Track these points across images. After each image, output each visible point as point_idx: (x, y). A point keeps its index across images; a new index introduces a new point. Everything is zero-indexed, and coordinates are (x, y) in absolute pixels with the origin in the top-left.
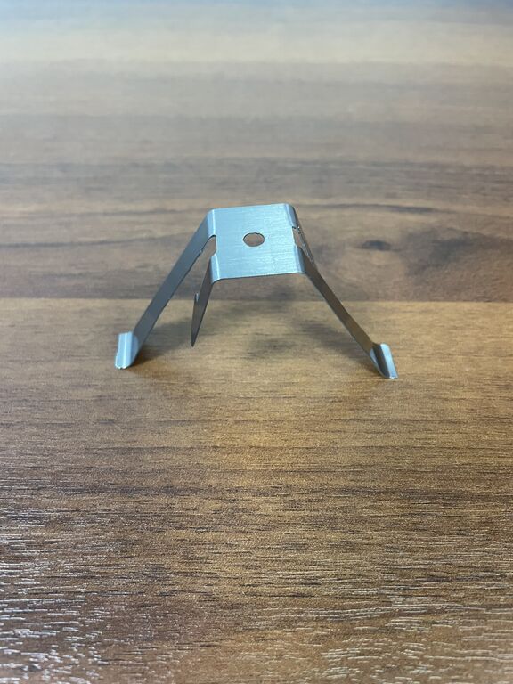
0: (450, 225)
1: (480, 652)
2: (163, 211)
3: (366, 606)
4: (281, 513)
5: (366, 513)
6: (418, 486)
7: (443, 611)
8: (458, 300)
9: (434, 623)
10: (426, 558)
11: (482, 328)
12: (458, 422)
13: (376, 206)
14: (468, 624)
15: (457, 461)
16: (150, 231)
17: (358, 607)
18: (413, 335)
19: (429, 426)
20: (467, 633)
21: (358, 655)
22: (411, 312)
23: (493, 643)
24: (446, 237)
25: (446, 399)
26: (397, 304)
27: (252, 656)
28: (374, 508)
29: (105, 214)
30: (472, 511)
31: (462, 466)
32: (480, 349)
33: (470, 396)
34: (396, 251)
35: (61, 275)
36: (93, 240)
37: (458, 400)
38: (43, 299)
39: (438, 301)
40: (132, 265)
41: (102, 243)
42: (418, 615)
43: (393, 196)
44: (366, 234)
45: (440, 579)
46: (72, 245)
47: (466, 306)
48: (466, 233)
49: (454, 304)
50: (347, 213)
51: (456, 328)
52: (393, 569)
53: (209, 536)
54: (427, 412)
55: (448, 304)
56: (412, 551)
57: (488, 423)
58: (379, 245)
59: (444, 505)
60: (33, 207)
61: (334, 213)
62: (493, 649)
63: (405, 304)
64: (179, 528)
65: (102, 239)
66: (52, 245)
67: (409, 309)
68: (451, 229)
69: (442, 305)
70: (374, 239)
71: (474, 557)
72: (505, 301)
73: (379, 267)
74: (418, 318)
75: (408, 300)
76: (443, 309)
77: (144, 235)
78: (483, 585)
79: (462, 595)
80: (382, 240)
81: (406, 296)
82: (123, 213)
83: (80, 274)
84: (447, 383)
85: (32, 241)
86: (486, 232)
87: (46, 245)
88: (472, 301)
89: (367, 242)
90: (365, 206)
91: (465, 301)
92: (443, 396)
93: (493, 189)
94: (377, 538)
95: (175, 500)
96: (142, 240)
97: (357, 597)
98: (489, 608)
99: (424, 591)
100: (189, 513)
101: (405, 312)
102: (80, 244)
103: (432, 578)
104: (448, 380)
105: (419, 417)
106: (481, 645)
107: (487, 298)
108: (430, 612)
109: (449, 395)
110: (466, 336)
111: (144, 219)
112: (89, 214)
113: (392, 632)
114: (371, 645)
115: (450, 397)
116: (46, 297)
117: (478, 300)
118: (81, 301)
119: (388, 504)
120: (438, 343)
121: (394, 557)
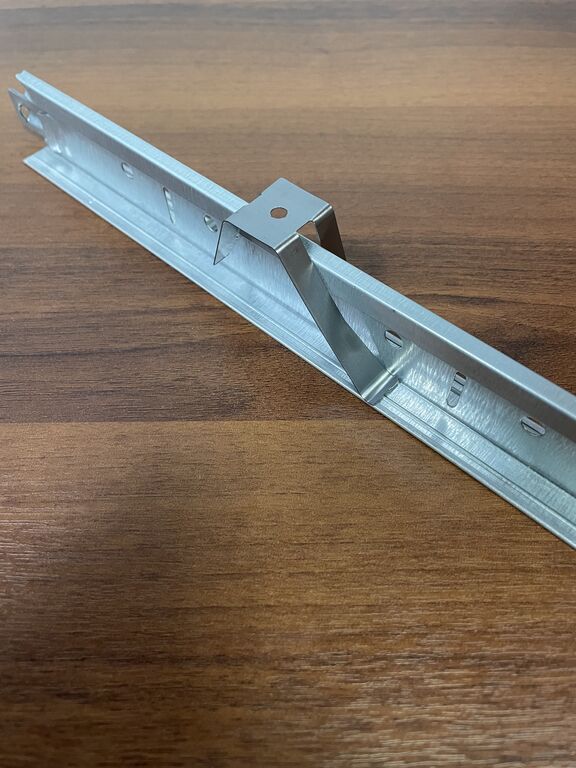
4: (343, 685)
5: (435, 684)
6: (489, 651)
12: (532, 570)
13: (435, 297)
15: (529, 619)
16: (187, 335)
19: (501, 576)
24: (515, 336)
28: (442, 677)
30: (547, 679)
31: (535, 625)
35: (91, 392)
37: (531, 543)
38: (73, 423)
43: (454, 283)
48: (536, 330)
53: (268, 713)
54: (497, 559)
56: (484, 728)
59: (518, 672)
64: (234, 705)
65: (134, 345)
66: (80, 354)
77: (181, 339)
83: (114, 391)
86: (558, 329)
87: (73, 354)
92: (514, 538)
94: (446, 713)
95: (227, 671)
96: (178, 345)
100: (244, 687)
102: (111, 352)
116: (77, 421)
119: (457, 672)
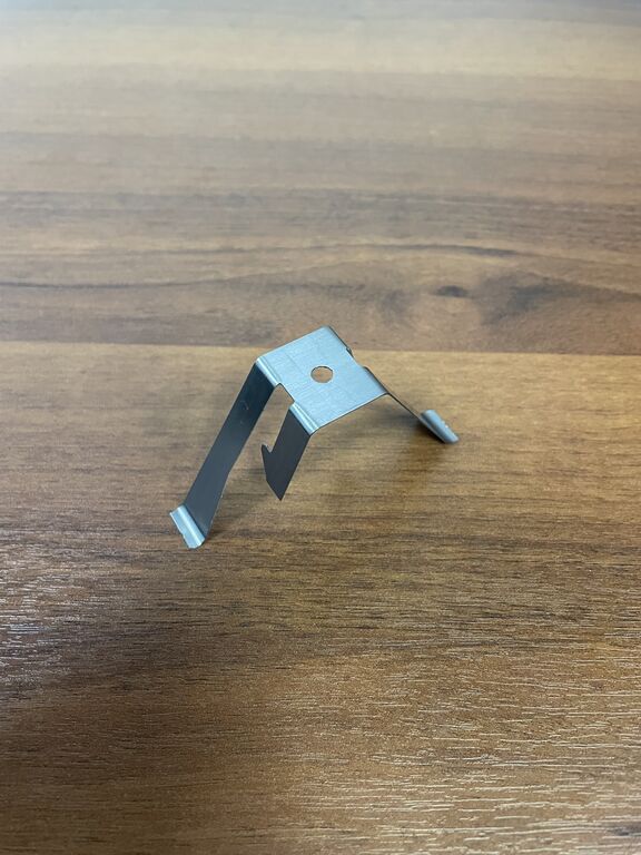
0: (531, 270)
1: (526, 679)
2: (230, 250)
3: (426, 637)
4: (350, 555)
5: (428, 556)
6: (479, 533)
7: (495, 643)
8: (533, 351)
9: (486, 653)
10: (482, 598)
11: (553, 381)
12: (523, 474)
13: (454, 248)
14: (517, 655)
15: (518, 511)
16: (217, 272)
17: (418, 638)
18: (484, 388)
19: (495, 477)
20: (516, 663)
21: (416, 678)
22: (484, 363)
23: (539, 672)
24: (525, 283)
25: (512, 452)
26: (470, 355)
27: (322, 678)
28: (437, 552)
29: (170, 252)
30: (529, 557)
31: (523, 516)
32: (550, 402)
33: (535, 448)
34: (473, 298)
35: (128, 320)
36: (159, 281)
37: (524, 452)
38: (112, 345)
39: (511, 352)
40: (200, 309)
41: (169, 285)
42: (472, 646)
43: (474, 236)
44: (442, 279)
45: (493, 616)
46: (138, 286)
47: (540, 358)
48: (546, 279)
49: (528, 355)
50: (424, 255)
51: (527, 380)
52: (453, 606)
53: (283, 574)
54: (492, 465)
55: (522, 355)
56: (470, 591)
57: (551, 475)
58: (454, 291)
59: (503, 550)
60: (93, 244)
61: (410, 254)
62: (538, 677)
63: (478, 355)
64: (255, 567)
65: (168, 280)
66: (117, 287)
67: (481, 360)
68: (532, 275)
69: (514, 356)
70: (451, 285)
71: (527, 598)
72: (580, 353)
73: (454, 315)
74: (491, 369)
75: (482, 351)
76: (516, 361)
77: (212, 277)
78: (533, 622)
79: (513, 630)
80: (458, 285)
81: (479, 347)
82: (188, 252)
83: (149, 319)
84: (514, 436)
85: (95, 281)
86: (567, 278)
87: (110, 286)
88: (546, 352)
89: (444, 288)
90: (442, 247)
91: (539, 352)
92: (510, 449)
93: (580, 230)
94: (438, 578)
95: (249, 542)
96: (209, 282)
97: (418, 629)
98: (537, 642)
99: (479, 626)
100: (264, 554)
101: (477, 363)
102: (146, 286)
103: (486, 615)
104: (515, 433)
105: (484, 468)
106: (528, 673)
107: (562, 350)
108: (483, 643)
109: (515, 448)
110: (537, 389)
111: (211, 258)
112: (154, 252)
113: (448, 659)
114: (429, 671)
115: (515, 450)
116: (115, 342)
117: (552, 351)
118: (150, 347)
119: (450, 549)
120: (509, 396)
121: (452, 596)
